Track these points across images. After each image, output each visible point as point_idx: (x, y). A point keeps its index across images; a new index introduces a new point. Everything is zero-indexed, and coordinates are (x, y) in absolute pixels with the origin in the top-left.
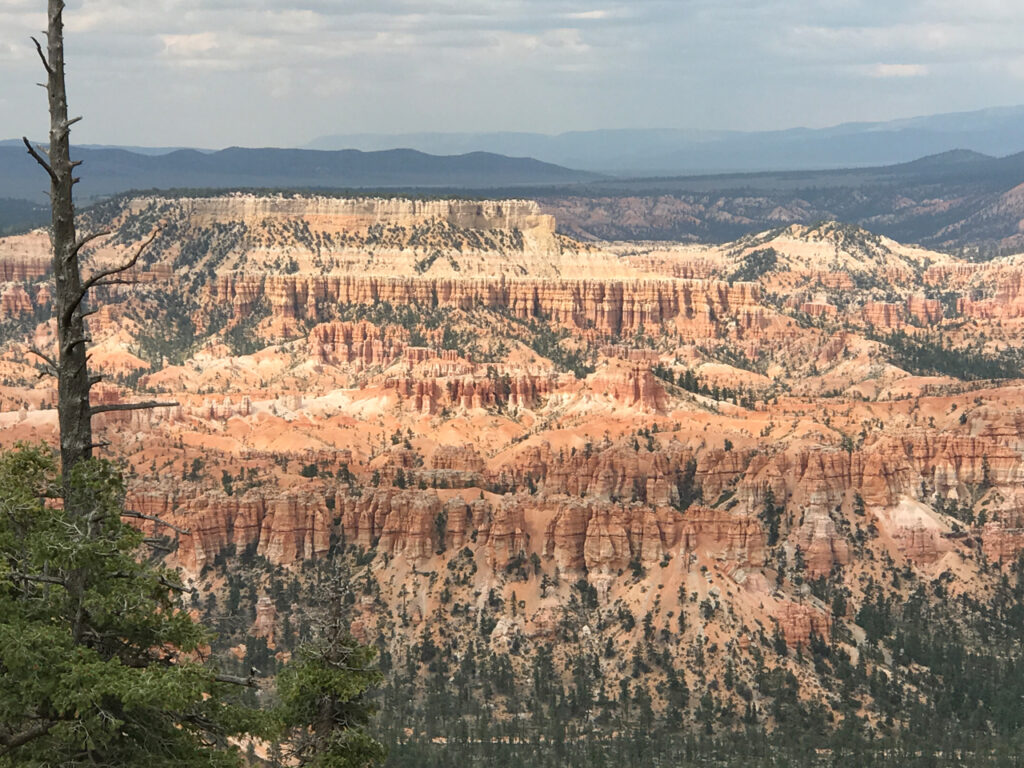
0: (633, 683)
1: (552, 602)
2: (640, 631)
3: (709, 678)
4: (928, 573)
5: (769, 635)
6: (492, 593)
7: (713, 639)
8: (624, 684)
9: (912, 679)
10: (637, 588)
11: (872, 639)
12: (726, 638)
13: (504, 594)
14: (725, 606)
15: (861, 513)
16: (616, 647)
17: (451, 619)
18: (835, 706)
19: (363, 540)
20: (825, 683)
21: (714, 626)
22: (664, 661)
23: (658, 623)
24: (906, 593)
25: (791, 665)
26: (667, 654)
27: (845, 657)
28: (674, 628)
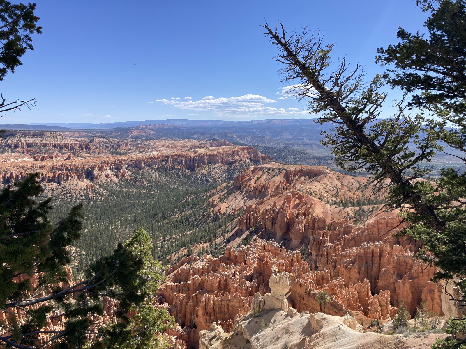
2: (67, 188)
3: (77, 194)
4: (109, 180)
9: (105, 193)
11: (100, 188)
18: (94, 197)
20: (93, 194)
21: (78, 187)
24: (106, 182)
26: (71, 191)
27: (96, 190)
28: (72, 188)
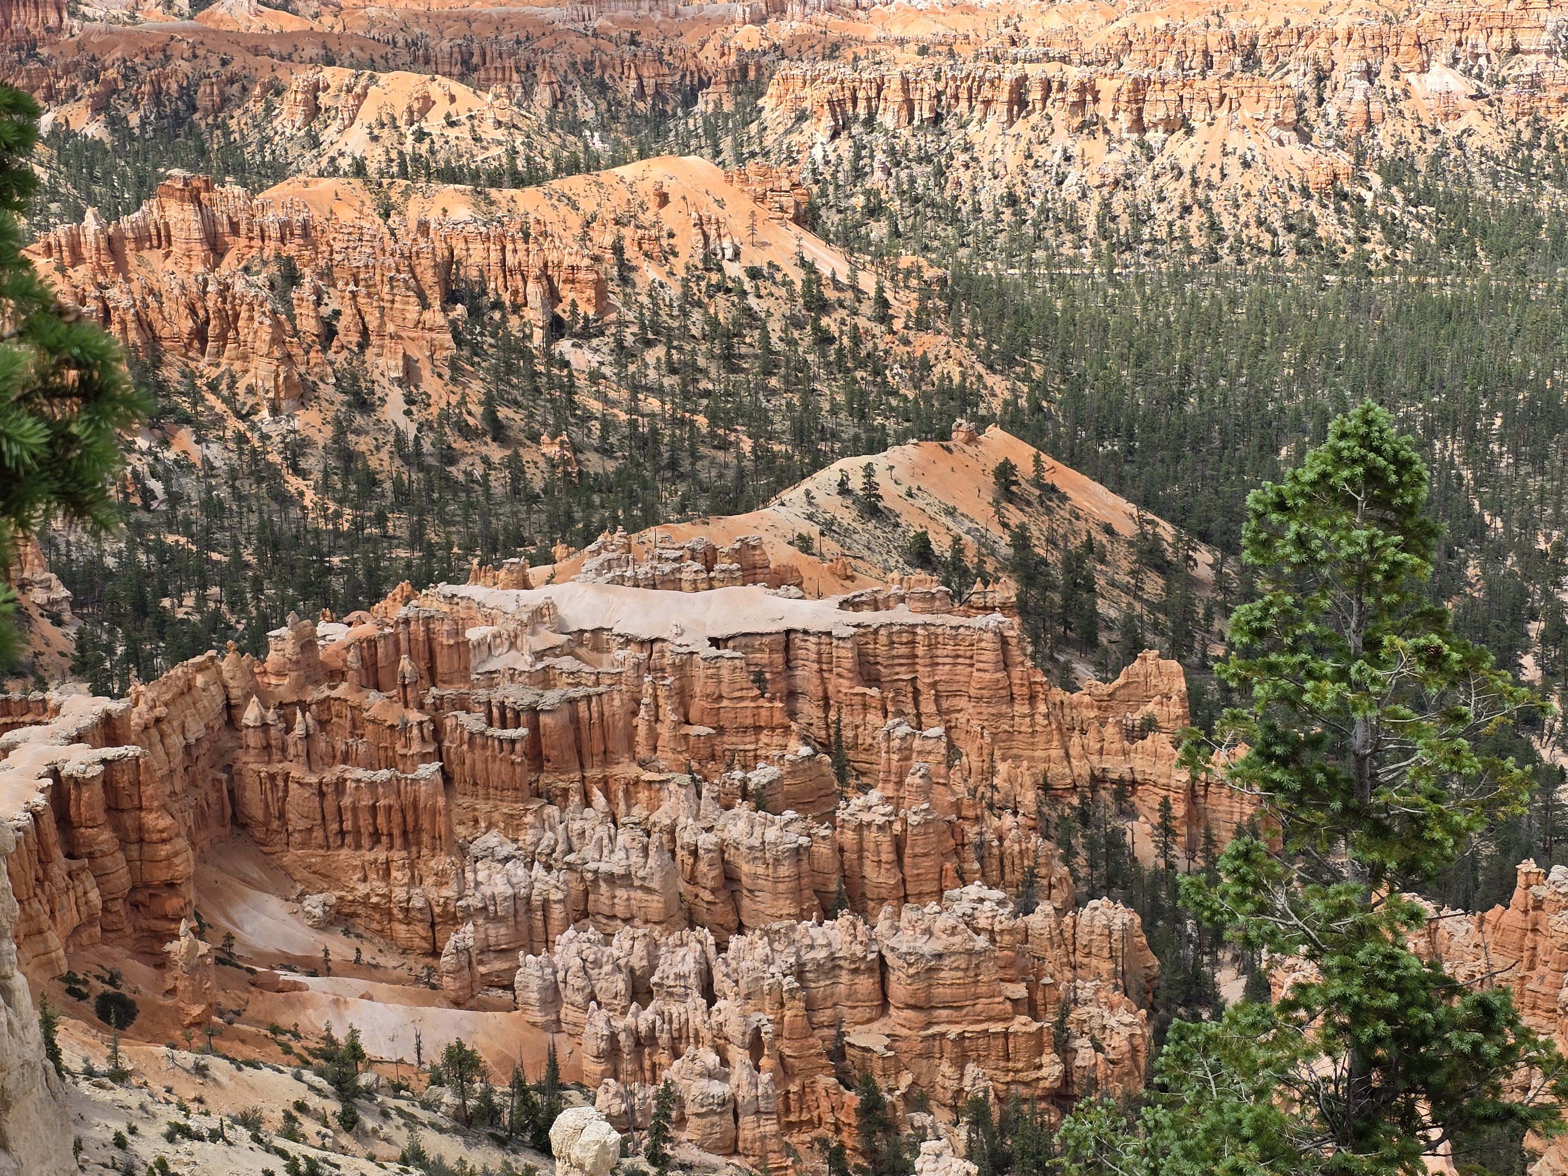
0: (1178, 223)
1: (1115, 156)
2: (1186, 181)
3: (1242, 219)
4: (1451, 129)
5: (1296, 183)
6: (1065, 151)
7: (1247, 186)
8: (1171, 225)
9: (1419, 218)
10: (1187, 144)
11: (1387, 184)
12: (1258, 185)
13: (1075, 151)
14: (1259, 159)
15: (1397, 78)
16: (1165, 193)
17: (1031, 173)
18: (1348, 242)
19: (963, 106)
20: (1341, 222)
21: (1249, 174)
22: (1205, 205)
23: (1201, 174)
24: (1432, 145)
25: (1314, 207)
26: (1208, 200)
27: (1361, 200)
28: (1216, 178)
